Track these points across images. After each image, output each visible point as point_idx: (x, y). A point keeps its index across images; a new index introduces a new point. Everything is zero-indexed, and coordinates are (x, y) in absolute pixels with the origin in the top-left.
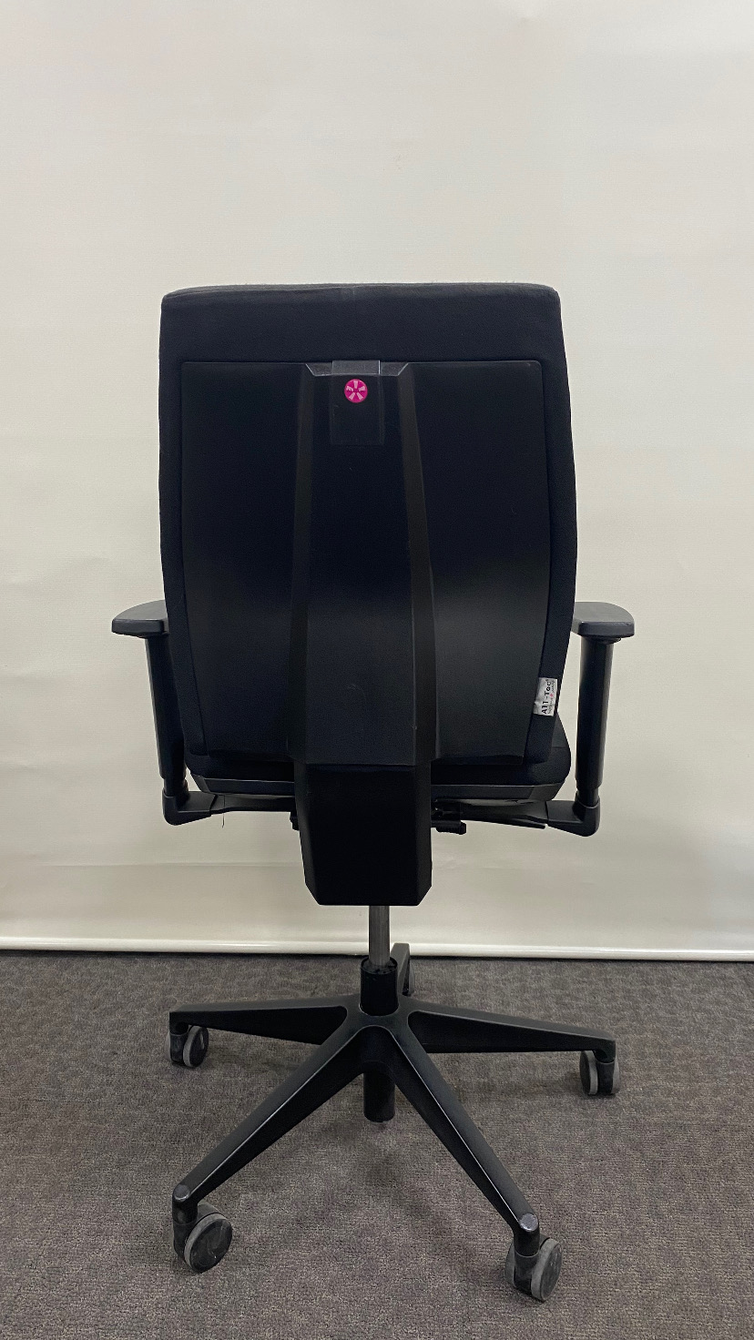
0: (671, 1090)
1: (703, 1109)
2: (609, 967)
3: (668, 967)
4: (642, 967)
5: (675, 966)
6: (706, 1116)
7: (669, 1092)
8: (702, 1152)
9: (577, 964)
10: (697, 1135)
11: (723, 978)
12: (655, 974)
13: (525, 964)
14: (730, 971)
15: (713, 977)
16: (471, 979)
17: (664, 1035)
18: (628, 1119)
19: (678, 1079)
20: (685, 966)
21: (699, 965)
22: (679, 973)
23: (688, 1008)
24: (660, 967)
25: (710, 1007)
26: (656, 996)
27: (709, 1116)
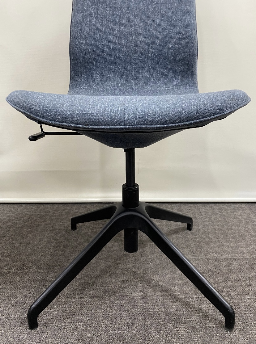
1: (243, 252)
2: (198, 205)
3: (221, 205)
4: (211, 205)
6: (245, 255)
7: (228, 247)
9: (187, 204)
11: (242, 208)
12: (216, 207)
13: (167, 205)
14: (243, 205)
17: (223, 227)
18: (213, 257)
19: (231, 242)
20: (227, 204)
22: (225, 206)
23: (230, 217)
24: (217, 205)
25: (239, 217)
26: (217, 214)
27: (247, 255)
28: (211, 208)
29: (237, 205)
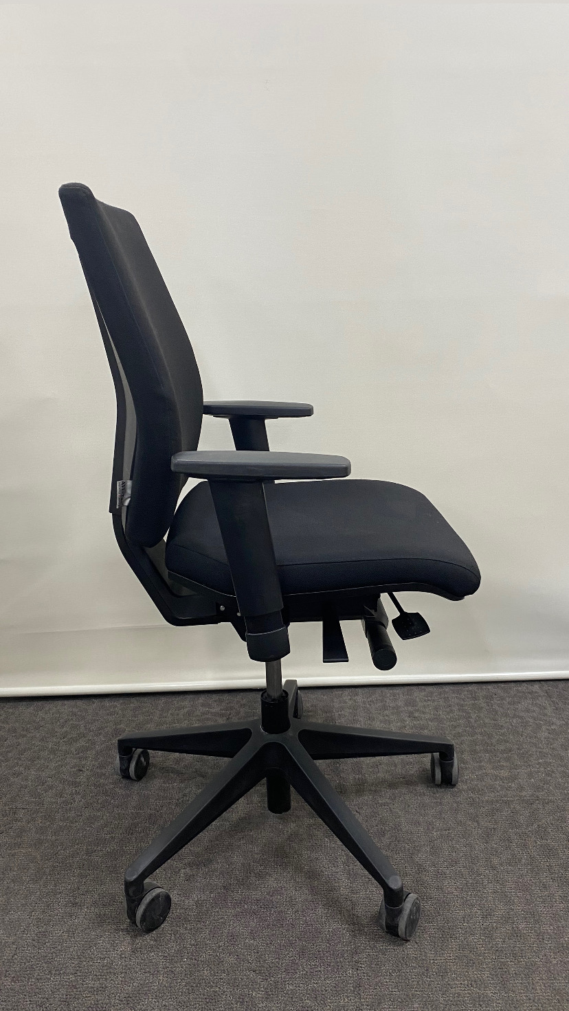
0: (496, 776)
1: (521, 788)
2: (447, 689)
3: (490, 687)
4: (471, 688)
5: (496, 685)
6: (524, 793)
7: (496, 778)
8: (522, 819)
9: (423, 687)
10: (518, 807)
11: (530, 693)
12: (482, 692)
13: (384, 689)
14: (536, 687)
15: (523, 692)
16: (346, 702)
17: (490, 736)
18: (466, 799)
19: (502, 768)
20: (502, 685)
21: (513, 684)
23: (507, 715)
24: (484, 687)
25: (522, 714)
26: (482, 708)
27: (526, 794)
28: (472, 694)
29: (524, 687)
